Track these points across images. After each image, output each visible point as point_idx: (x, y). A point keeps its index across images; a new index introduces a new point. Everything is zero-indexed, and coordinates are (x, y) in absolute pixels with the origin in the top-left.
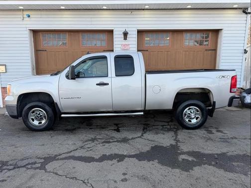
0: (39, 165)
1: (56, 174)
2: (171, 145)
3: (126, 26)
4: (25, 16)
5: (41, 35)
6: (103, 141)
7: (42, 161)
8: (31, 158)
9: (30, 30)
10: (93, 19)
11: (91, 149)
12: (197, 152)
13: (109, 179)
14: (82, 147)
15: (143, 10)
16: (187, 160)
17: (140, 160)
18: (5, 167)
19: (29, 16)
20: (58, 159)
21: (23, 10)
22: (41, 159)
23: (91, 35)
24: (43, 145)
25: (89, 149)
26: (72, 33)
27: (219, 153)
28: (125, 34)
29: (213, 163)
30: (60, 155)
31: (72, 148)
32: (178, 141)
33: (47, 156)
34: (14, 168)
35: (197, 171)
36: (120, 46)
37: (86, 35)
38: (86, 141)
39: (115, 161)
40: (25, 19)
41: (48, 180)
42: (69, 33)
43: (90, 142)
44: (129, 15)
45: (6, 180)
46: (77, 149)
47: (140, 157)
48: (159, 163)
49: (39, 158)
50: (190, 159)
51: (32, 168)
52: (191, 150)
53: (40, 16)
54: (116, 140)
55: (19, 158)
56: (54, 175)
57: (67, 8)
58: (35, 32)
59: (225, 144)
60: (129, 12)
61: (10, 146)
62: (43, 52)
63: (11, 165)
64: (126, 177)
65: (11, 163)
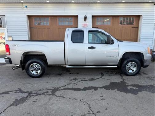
0: (51, 93)
1: (63, 97)
2: (121, 81)
3: (86, 13)
4: (24, 7)
5: (33, 19)
6: (81, 80)
7: (51, 91)
8: (44, 90)
9: (27, 15)
10: (65, 9)
11: (76, 84)
12: (136, 85)
13: (95, 99)
14: (70, 83)
15: (96, 3)
16: (133, 89)
17: (107, 90)
18: (31, 95)
19: (26, 7)
20: (60, 90)
21: (23, 3)
22: (50, 90)
23: (64, 19)
24: (47, 83)
25: (75, 84)
26: (53, 18)
27: (149, 85)
28: (85, 18)
29: (148, 90)
30: (60, 87)
31: (65, 84)
32: (124, 79)
33: (53, 88)
34: (37, 95)
35: (141, 94)
36: (82, 25)
37: (61, 19)
38: (71, 80)
39: (93, 90)
40: (24, 9)
41: (60, 100)
42: (51, 17)
43: (74, 81)
44: (87, 6)
45: (36, 101)
46: (68, 84)
47: (106, 88)
48: (118, 90)
49: (49, 89)
50: (135, 88)
51: (47, 95)
52: (133, 84)
53: (33, 7)
54: (88, 79)
55: (37, 90)
56: (62, 98)
57: (50, 2)
58: (30, 17)
59: (150, 80)
60: (87, 5)
61: (28, 84)
62: (35, 29)
63: (34, 93)
64: (103, 98)
65: (33, 92)
